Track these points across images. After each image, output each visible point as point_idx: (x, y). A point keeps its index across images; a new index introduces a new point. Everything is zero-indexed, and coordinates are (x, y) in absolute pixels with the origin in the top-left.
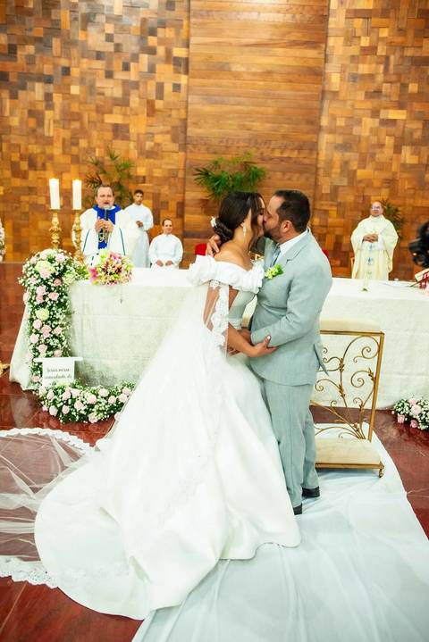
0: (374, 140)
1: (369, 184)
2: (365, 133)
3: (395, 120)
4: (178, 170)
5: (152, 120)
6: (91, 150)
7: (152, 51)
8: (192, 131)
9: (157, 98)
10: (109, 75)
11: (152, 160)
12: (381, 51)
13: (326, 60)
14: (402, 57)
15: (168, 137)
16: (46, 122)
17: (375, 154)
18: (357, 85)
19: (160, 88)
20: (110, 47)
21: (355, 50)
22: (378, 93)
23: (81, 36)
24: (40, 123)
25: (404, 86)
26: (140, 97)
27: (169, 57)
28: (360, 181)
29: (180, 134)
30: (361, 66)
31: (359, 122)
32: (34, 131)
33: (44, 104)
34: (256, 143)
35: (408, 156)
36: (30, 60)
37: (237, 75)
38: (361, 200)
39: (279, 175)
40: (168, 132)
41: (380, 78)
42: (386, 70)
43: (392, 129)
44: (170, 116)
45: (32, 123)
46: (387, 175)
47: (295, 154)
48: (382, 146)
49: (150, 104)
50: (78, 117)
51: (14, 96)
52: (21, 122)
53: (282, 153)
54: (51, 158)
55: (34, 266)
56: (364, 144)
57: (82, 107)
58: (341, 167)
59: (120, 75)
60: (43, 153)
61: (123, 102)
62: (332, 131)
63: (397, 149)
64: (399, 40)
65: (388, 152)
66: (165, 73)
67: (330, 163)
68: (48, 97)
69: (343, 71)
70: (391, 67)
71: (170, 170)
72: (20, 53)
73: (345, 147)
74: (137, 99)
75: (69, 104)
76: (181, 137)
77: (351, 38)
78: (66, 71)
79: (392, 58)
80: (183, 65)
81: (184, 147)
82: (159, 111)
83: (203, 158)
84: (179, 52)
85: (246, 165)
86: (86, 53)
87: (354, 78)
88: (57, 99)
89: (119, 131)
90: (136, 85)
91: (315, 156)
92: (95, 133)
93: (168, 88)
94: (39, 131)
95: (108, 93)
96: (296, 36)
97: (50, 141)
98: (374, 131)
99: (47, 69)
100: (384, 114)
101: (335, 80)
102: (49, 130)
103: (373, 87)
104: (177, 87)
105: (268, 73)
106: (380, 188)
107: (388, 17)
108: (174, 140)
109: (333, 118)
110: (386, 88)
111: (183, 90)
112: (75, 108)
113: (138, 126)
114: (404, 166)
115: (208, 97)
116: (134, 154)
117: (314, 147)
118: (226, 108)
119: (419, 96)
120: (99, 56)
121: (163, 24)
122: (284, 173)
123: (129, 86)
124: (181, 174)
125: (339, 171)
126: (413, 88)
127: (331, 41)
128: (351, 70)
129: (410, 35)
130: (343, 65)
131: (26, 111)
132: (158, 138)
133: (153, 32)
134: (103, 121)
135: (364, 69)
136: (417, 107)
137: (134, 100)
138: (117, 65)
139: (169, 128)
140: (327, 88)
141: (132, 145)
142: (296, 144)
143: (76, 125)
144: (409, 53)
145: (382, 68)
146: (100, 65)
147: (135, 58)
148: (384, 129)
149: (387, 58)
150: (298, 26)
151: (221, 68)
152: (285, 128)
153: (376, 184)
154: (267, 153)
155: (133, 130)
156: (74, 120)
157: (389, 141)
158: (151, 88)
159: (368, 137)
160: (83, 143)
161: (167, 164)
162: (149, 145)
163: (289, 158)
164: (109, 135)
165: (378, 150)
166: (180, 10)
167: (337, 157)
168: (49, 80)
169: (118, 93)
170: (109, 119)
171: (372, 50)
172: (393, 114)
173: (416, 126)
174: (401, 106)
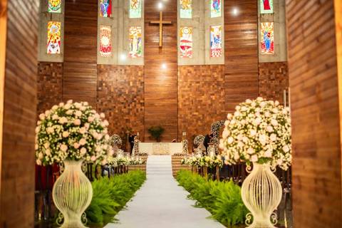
1: (191, 130)
3: (196, 115)
4: (143, 129)
5: (135, 118)
6: (120, 126)
7: (135, 101)
8: (145, 120)
9: (137, 112)
10: (125, 107)
11: (136, 127)
12: (191, 99)
13: (178, 102)
15: (140, 121)
17: (191, 123)
18: (186, 107)
19: (137, 110)
20: (125, 101)
21: (184, 99)
22: (191, 109)
23: (118, 99)
25: (197, 107)
27: (139, 103)
28: (189, 130)
29: (143, 121)
31: (187, 116)
34: (162, 122)
35: (200, 123)
36: (106, 105)
37: (156, 106)
38: (190, 135)
41: (191, 105)
43: (195, 117)
44: (140, 116)
46: (195, 128)
47: (172, 124)
48: (193, 121)
49: (135, 114)
50: (117, 118)
56: (189, 121)
58: (184, 127)
59: (128, 107)
61: (129, 114)
62: (181, 118)
63: (197, 121)
64: (194, 96)
65: (195, 123)
66: (138, 106)
67: (181, 126)
68: (110, 113)
69: (182, 104)
70: (193, 103)
71: (140, 130)
72: (104, 103)
73: (184, 122)
75: (115, 115)
77: (183, 96)
78: (115, 107)
79: (193, 100)
80: (143, 104)
81: (144, 124)
82: (137, 115)
83: (149, 127)
84: (142, 101)
85: (160, 127)
86: (119, 103)
87: (185, 105)
88: (112, 114)
89: (128, 121)
90: (131, 110)
91: (177, 124)
92: (121, 122)
93: (139, 110)
95: (125, 112)
96: (170, 97)
98: (191, 117)
99: (110, 107)
100: (193, 113)
101: (180, 106)
103: (189, 107)
104: (141, 110)
105: (163, 106)
109: (181, 115)
110: (193, 108)
111: (143, 110)
112: (117, 116)
113: (132, 119)
114: (199, 126)
115: (149, 112)
116: (131, 126)
117: (177, 122)
118: (154, 114)
119: (201, 109)
120: (122, 103)
121: (138, 95)
123: (130, 110)
124: (143, 131)
126: (199, 107)
127: (179, 97)
128: (184, 103)
129: (197, 95)
132: (137, 122)
133: (135, 97)
134: (123, 119)
135: (187, 103)
136: (200, 112)
137: (131, 113)
138: (127, 105)
139: (140, 119)
140: (179, 108)
141: (131, 124)
142: (172, 122)
143: (117, 120)
144: (197, 99)
145: (191, 103)
146: (122, 105)
147: (131, 103)
148: (193, 117)
150: (170, 94)
151: (152, 105)
152: (169, 118)
153: (193, 130)
154: (164, 124)
157: (195, 120)
158: (135, 110)
159: (190, 119)
160: (119, 124)
161: (140, 128)
162: (135, 124)
163: (170, 125)
164: (125, 122)
166: (142, 92)
167: (182, 124)
168: (110, 110)
169: (127, 112)
170: (125, 118)
171: (188, 99)
172: (195, 113)
173: (201, 116)
174: (197, 111)
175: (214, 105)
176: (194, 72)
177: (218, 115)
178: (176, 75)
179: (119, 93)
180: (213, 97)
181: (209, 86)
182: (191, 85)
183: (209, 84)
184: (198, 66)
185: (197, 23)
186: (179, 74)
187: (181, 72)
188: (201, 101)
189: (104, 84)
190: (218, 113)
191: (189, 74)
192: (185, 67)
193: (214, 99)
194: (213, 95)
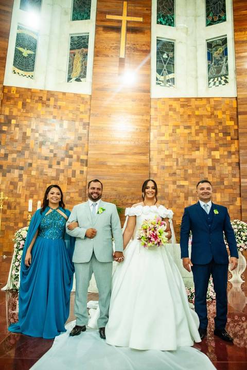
0: (175, 194)
2: (171, 191)
3: (184, 185)
5: (70, 186)
7: (71, 157)
9: (72, 177)
10: (50, 166)
11: (69, 205)
12: (174, 156)
13: (150, 160)
14: (184, 159)
15: (77, 194)
16: (18, 187)
17: (176, 201)
18: (165, 171)
19: (74, 173)
20: (52, 155)
21: (162, 156)
22: (175, 174)
23: (38, 150)
24: (16, 187)
25: (186, 171)
26: (64, 176)
27: (78, 159)
30: (166, 163)
31: (167, 187)
32: (12, 191)
33: (18, 179)
34: (119, 197)
35: (191, 201)
36: (14, 160)
37: (110, 167)
40: (77, 192)
41: (175, 167)
42: (177, 164)
43: (183, 190)
44: (78, 185)
45: (11, 187)
48: (179, 197)
49: (69, 180)
50: (34, 185)
51: (4, 175)
52: (6, 187)
53: (132, 201)
54: (19, 204)
55: (20, 233)
56: (170, 197)
57: (36, 180)
59: (55, 167)
60: (15, 201)
61: (56, 178)
63: (186, 198)
64: (181, 152)
65: (182, 199)
66: (77, 166)
68: (21, 176)
69: (158, 165)
70: (179, 163)
72: (10, 157)
74: (63, 177)
75: (30, 179)
76: (83, 194)
77: (160, 151)
78: (30, 165)
79: (179, 159)
80: (85, 163)
82: (73, 182)
84: (83, 157)
86: (40, 157)
87: (163, 168)
88: (25, 177)
90: (63, 171)
92: (41, 192)
93: (78, 172)
94: (15, 191)
95: (49, 174)
96: (136, 150)
97: (19, 196)
98: (174, 191)
99: (21, 164)
100: (179, 183)
101: (155, 169)
102: (19, 190)
103: (172, 172)
104: (82, 172)
105: (124, 166)
106: (180, 217)
107: (176, 143)
108: (80, 196)
110: (178, 172)
111: (85, 173)
112: (33, 181)
115: (97, 176)
119: (193, 175)
120: (46, 158)
121: (76, 146)
123: (59, 172)
126: (190, 171)
127: (152, 153)
128: (162, 164)
129: (186, 150)
130: (158, 163)
131: (9, 182)
132: (72, 195)
133: (71, 149)
135: (167, 164)
136: (193, 180)
138: (54, 162)
139: (78, 190)
140: (151, 172)
143: (32, 189)
144: (186, 157)
145: (175, 163)
146: (46, 162)
147: (63, 159)
148: (179, 189)
149: (177, 159)
150: (137, 147)
151: (103, 164)
152: (133, 190)
153: (178, 214)
154: (125, 201)
156: (32, 186)
157: (182, 195)
158: (70, 172)
159: (172, 193)
165: (177, 199)
166: (84, 140)
168: (22, 168)
169: (54, 174)
171: (170, 156)
172: (182, 183)
174: (186, 179)
175: (217, 168)
176: (181, 110)
177: (226, 187)
178: (148, 113)
179: (41, 139)
180: (217, 154)
181: (209, 135)
182: (174, 131)
183: (210, 130)
184: (188, 100)
185: (184, 35)
186: (153, 112)
187: (156, 109)
188: (194, 160)
189: (13, 122)
190: (226, 183)
191: (171, 113)
192: (164, 101)
193: (218, 157)
194: (216, 149)
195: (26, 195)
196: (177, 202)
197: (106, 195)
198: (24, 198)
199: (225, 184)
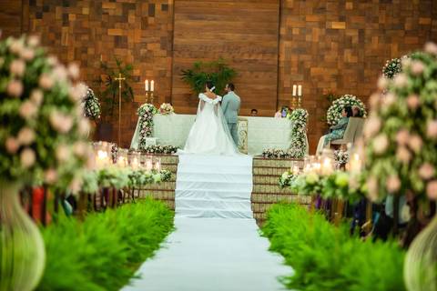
0: (322, 45)
1: (321, 79)
2: (316, 40)
3: (337, 30)
4: (166, 71)
5: (146, 33)
6: (96, 56)
8: (178, 41)
9: (150, 16)
11: (145, 64)
15: (158, 45)
16: (63, 35)
17: (323, 56)
18: (307, 3)
19: (152, 8)
22: (323, 9)
24: (59, 35)
25: (342, 4)
26: (136, 15)
28: (314, 77)
29: (168, 43)
31: (310, 31)
32: (53, 42)
33: (62, 22)
34: (229, 49)
35: (348, 56)
38: (315, 92)
39: (248, 73)
40: (158, 42)
43: (335, 37)
44: (160, 29)
45: (52, 36)
46: (335, 72)
47: (260, 57)
48: (328, 49)
49: (144, 21)
50: (88, 32)
51: (39, 17)
52: (44, 35)
53: (250, 56)
56: (314, 48)
57: (92, 23)
58: (298, 66)
61: (123, 19)
62: (289, 38)
63: (341, 52)
65: (334, 54)
67: (289, 62)
68: (65, 16)
71: (160, 71)
74: (134, 17)
75: (81, 22)
76: (169, 45)
81: (171, 53)
82: (151, 25)
85: (221, 66)
88: (72, 18)
89: (119, 41)
90: (133, 6)
91: (276, 59)
92: (100, 43)
93: (158, 8)
94: (57, 42)
95: (111, 13)
97: (65, 50)
98: (322, 38)
100: (329, 25)
102: (65, 41)
103: (319, 5)
104: (165, 7)
106: (330, 82)
108: (163, 48)
109: (290, 29)
110: (328, 6)
111: (170, 9)
112: (85, 24)
113: (135, 37)
114: (348, 65)
115: (190, 15)
116: (131, 59)
117: (277, 52)
118: (205, 23)
119: (354, 11)
122: (252, 72)
123: (127, 7)
124: (168, 75)
125: (296, 69)
126: (349, 6)
131: (47, 28)
132: (150, 47)
134: (107, 34)
136: (354, 20)
137: (131, 18)
139: (159, 39)
140: (283, 6)
141: (129, 52)
142: (261, 49)
143: (86, 37)
148: (329, 36)
152: (252, 37)
153: (326, 78)
154: (238, 57)
155: (130, 40)
156: (85, 34)
157: (334, 46)
158: (145, 8)
159: (318, 43)
160: (91, 51)
161: (158, 66)
162: (143, 51)
163: (256, 60)
164: (111, 45)
165: (326, 53)
167: (294, 58)
169: (119, 12)
170: (112, 32)
172: (336, 26)
173: (354, 34)
174: (341, 19)
190: (408, 26)
195: (76, 49)
196: (326, 57)
197: (206, 47)
198: (73, 53)
199: (406, 28)
